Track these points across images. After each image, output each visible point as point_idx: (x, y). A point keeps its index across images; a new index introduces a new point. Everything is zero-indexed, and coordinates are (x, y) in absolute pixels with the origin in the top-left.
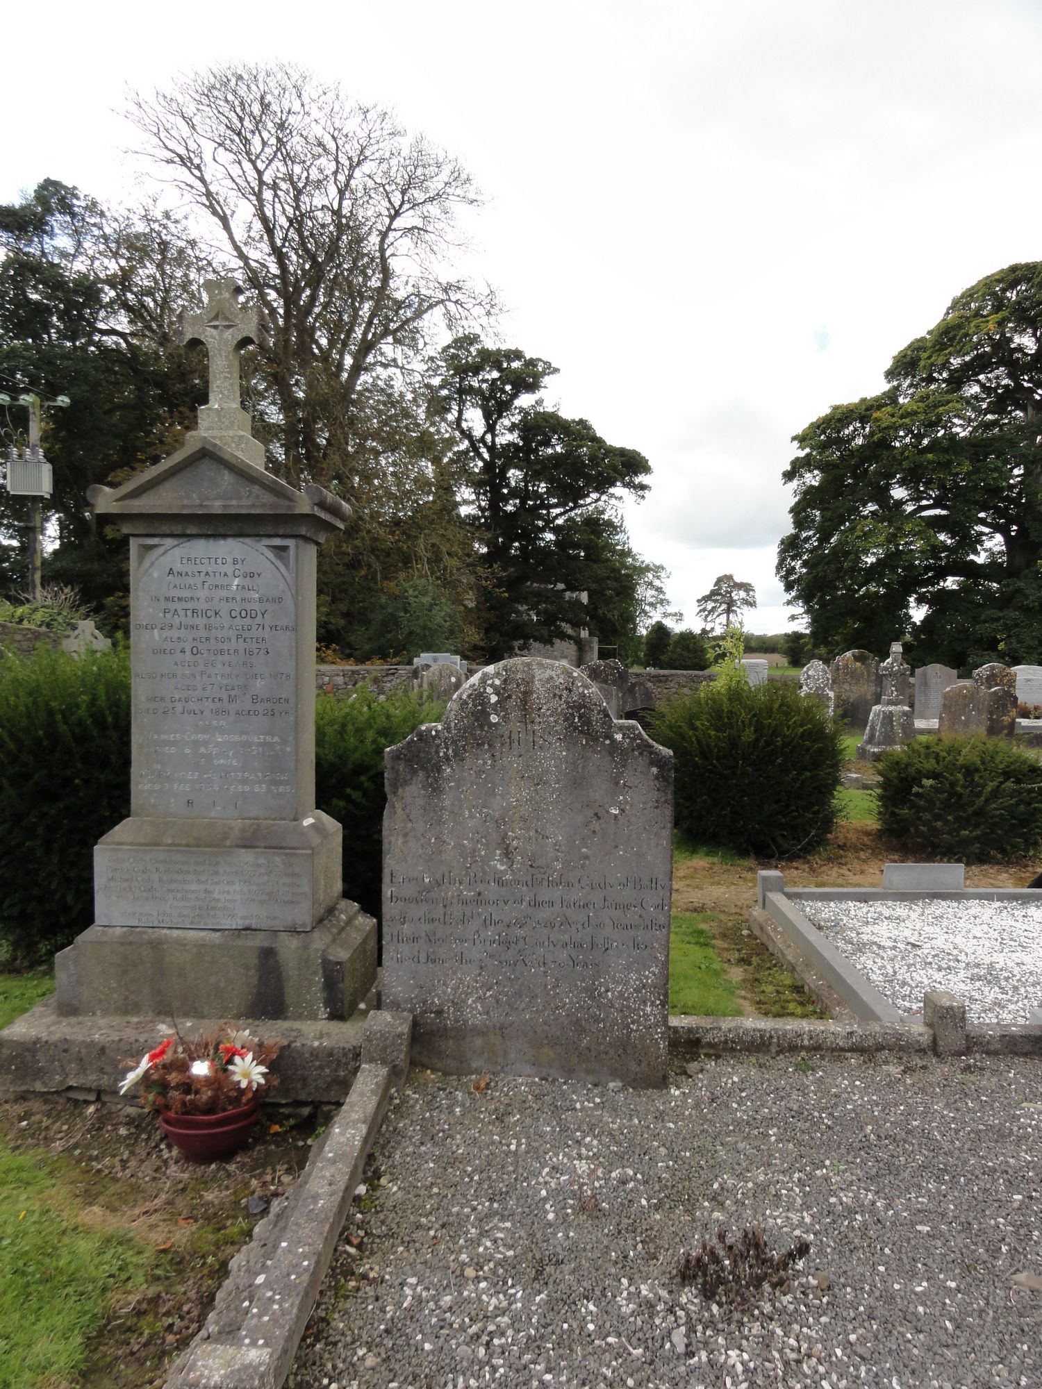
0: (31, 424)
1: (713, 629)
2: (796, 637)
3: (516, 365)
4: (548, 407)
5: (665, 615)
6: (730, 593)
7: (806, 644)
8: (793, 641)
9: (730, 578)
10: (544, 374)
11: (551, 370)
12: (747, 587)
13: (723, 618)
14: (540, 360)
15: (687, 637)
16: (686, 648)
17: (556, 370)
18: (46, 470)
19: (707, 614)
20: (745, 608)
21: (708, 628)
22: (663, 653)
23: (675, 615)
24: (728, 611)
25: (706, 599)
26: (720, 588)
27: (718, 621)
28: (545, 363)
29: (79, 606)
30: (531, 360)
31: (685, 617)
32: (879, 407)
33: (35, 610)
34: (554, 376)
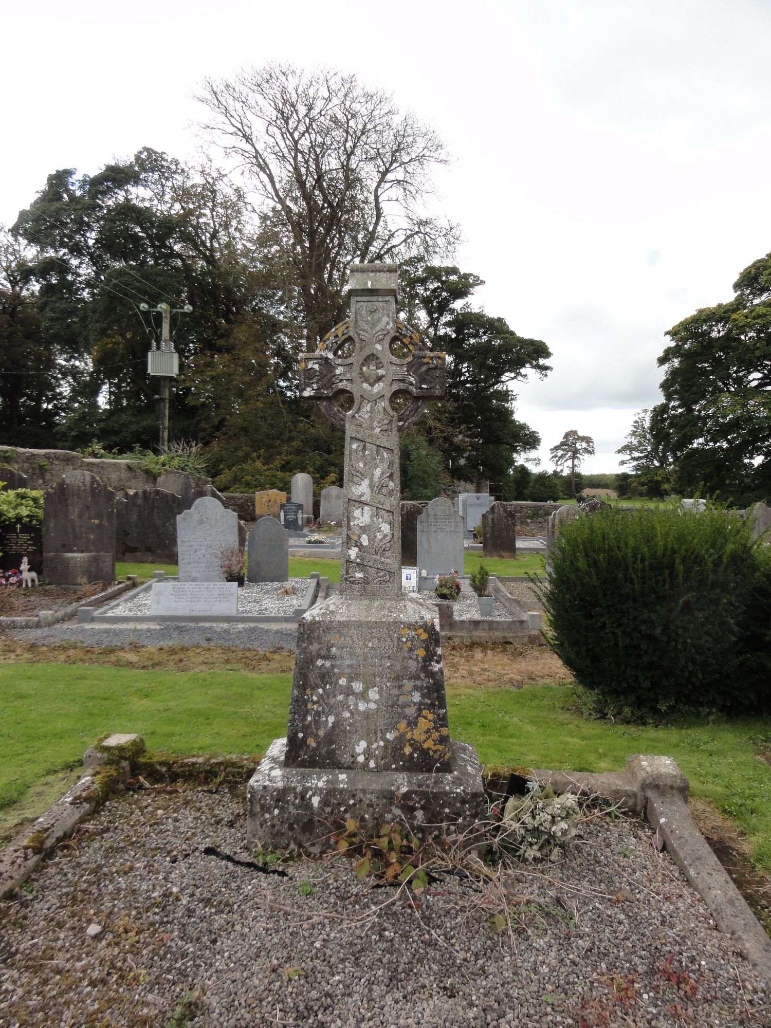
0: (164, 324)
1: (562, 471)
2: (624, 477)
3: (453, 278)
4: (475, 309)
5: (527, 460)
6: (575, 444)
7: (632, 483)
8: (622, 480)
9: (575, 433)
10: (473, 285)
11: (479, 282)
12: (588, 440)
13: (570, 463)
14: (472, 275)
15: (542, 477)
16: (544, 485)
17: (483, 282)
18: (176, 358)
19: (557, 459)
20: (586, 456)
21: (558, 470)
22: (526, 488)
23: (535, 460)
24: (574, 457)
25: (557, 448)
26: (568, 440)
27: (566, 464)
28: (475, 277)
29: (200, 455)
30: (465, 274)
31: (542, 462)
32: (735, 310)
34: (480, 287)
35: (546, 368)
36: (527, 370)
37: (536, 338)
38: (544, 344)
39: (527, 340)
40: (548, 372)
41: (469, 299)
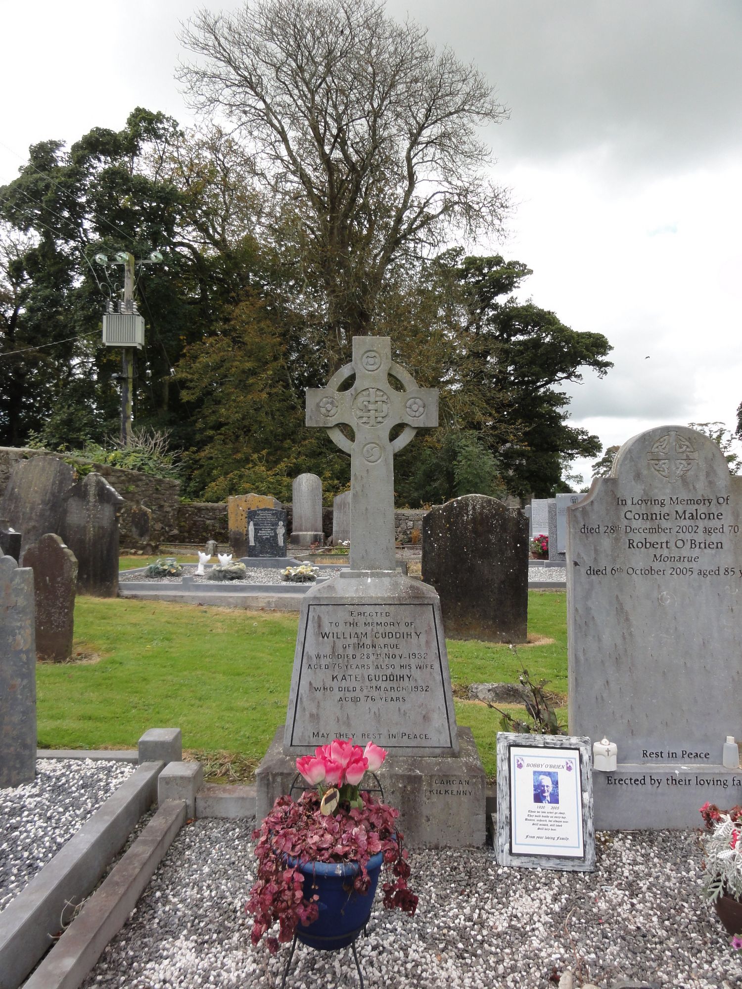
0: (126, 280)
3: (496, 269)
4: (521, 302)
10: (519, 275)
11: (524, 271)
14: (517, 263)
17: (530, 272)
18: (139, 323)
25: (599, 464)
26: (611, 455)
28: (521, 266)
29: (168, 451)
30: (510, 264)
33: (128, 454)
34: (528, 276)
35: (607, 364)
36: (584, 369)
37: (594, 331)
38: (603, 337)
39: (583, 334)
40: (608, 369)
41: (514, 293)
